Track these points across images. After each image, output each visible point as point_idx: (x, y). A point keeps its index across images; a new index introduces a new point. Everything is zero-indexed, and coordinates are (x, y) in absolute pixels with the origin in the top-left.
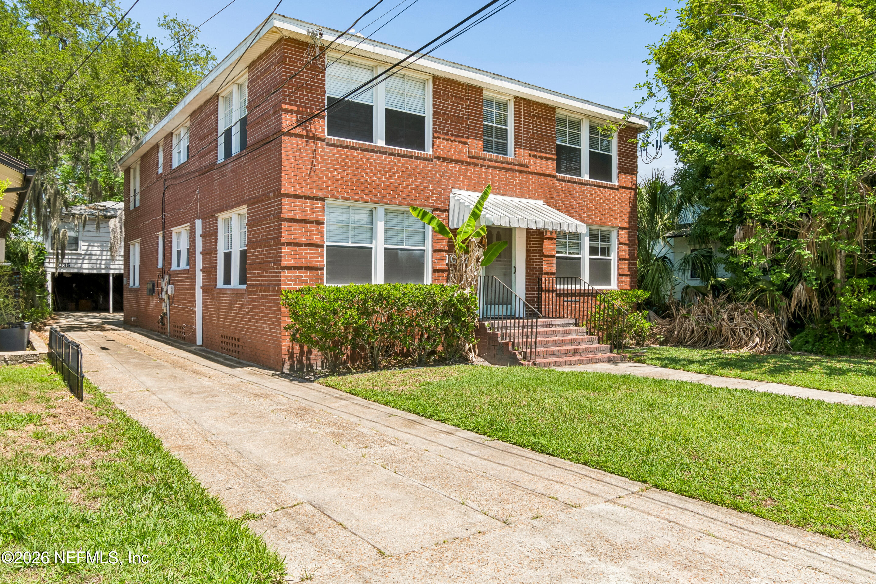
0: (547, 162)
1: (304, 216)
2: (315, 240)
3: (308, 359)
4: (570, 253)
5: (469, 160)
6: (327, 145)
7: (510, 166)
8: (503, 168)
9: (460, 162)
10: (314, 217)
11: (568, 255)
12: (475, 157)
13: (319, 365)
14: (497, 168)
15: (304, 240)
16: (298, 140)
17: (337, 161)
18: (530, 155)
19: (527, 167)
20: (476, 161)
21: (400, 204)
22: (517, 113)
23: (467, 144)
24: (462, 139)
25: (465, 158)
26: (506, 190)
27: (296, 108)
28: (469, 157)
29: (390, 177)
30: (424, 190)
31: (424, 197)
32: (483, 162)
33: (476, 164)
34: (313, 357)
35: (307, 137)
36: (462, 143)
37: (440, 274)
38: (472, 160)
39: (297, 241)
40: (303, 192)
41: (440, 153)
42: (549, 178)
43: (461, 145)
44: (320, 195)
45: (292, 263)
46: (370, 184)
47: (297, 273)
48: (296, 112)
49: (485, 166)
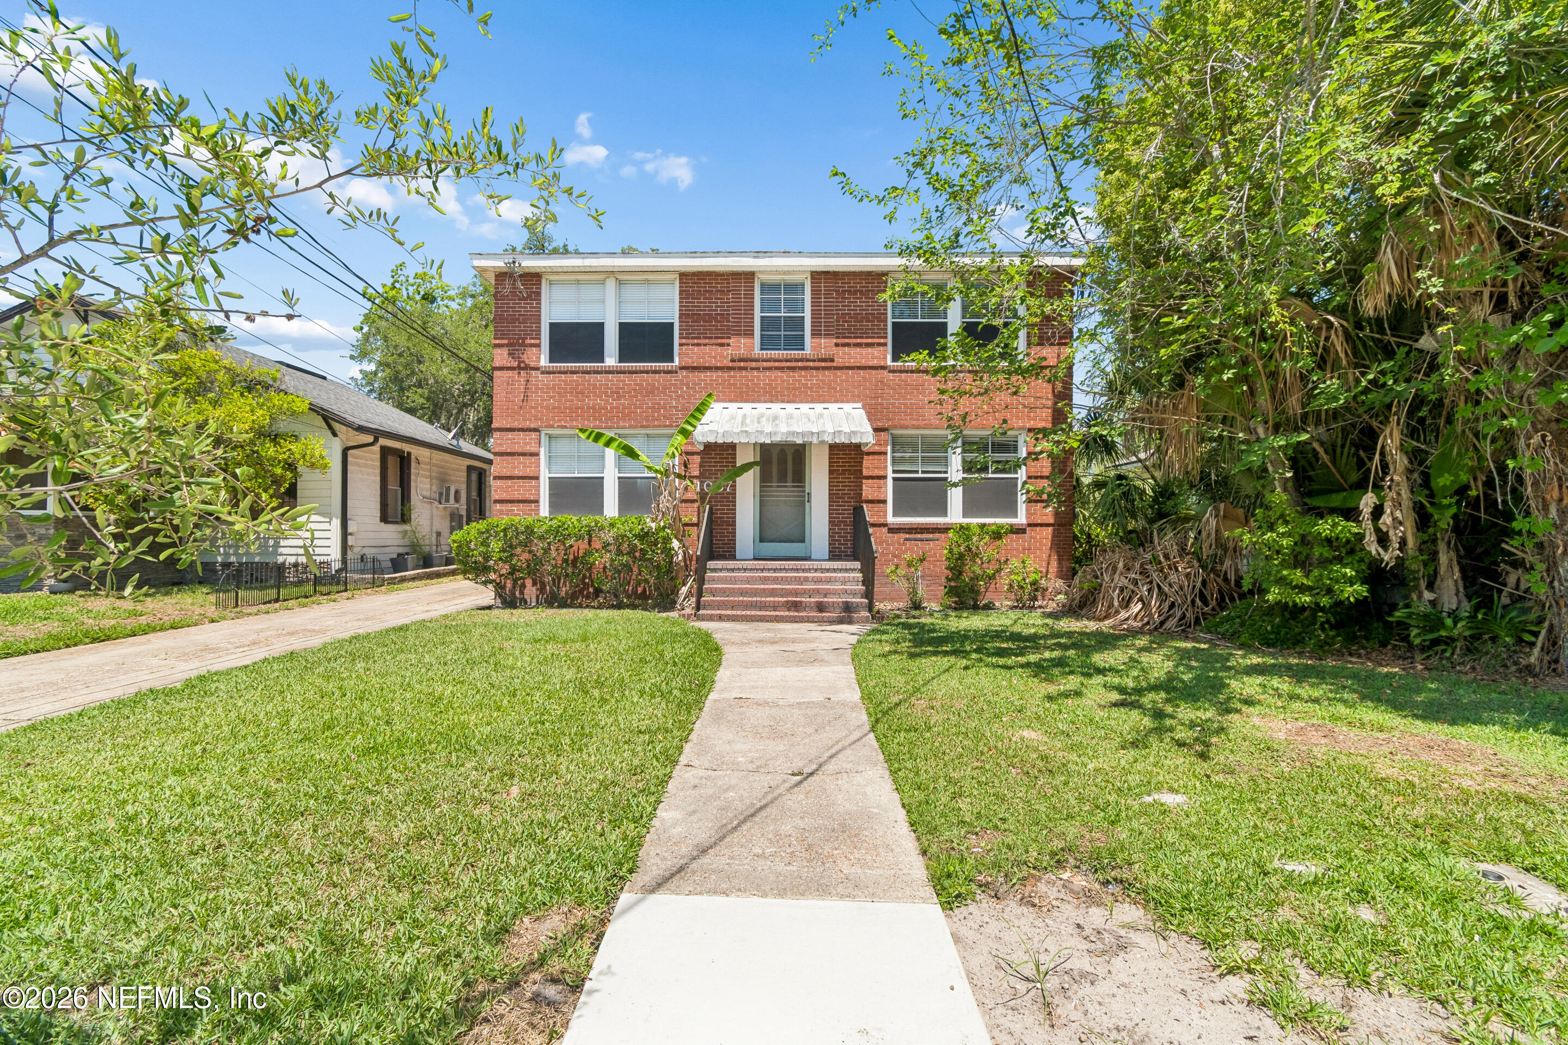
0: (870, 350)
1: (517, 449)
2: (529, 472)
3: (522, 593)
4: (923, 472)
5: (731, 364)
6: (543, 373)
7: (800, 364)
8: (789, 368)
9: (717, 368)
10: (528, 449)
11: (920, 475)
12: (740, 360)
13: (534, 600)
14: (777, 368)
15: (516, 473)
16: (510, 373)
17: (553, 388)
18: (837, 345)
19: (832, 360)
20: (742, 364)
21: (631, 427)
22: (815, 292)
23: (729, 345)
24: (720, 341)
25: (727, 363)
26: (795, 395)
27: (506, 341)
28: (732, 361)
29: (619, 398)
30: (665, 408)
31: (665, 417)
32: (754, 364)
33: (745, 368)
34: (526, 591)
35: (519, 368)
36: (722, 345)
37: (688, 505)
38: (737, 364)
39: (509, 474)
40: (516, 424)
41: (689, 361)
42: (873, 372)
43: (719, 349)
44: (533, 426)
45: (504, 496)
46: (594, 408)
47: (509, 506)
48: (507, 345)
49: (758, 369)
